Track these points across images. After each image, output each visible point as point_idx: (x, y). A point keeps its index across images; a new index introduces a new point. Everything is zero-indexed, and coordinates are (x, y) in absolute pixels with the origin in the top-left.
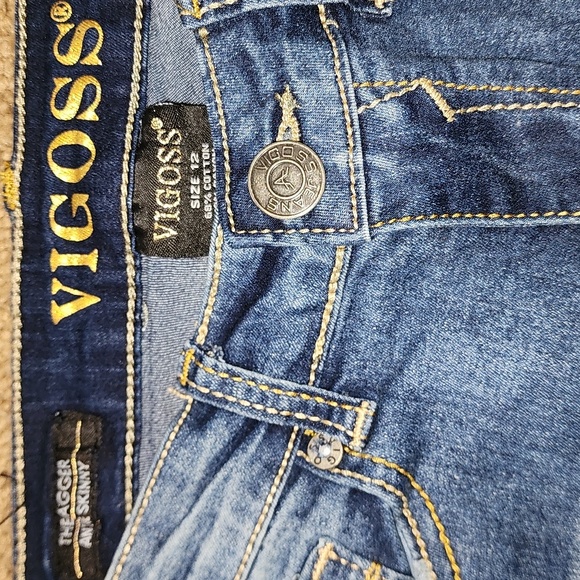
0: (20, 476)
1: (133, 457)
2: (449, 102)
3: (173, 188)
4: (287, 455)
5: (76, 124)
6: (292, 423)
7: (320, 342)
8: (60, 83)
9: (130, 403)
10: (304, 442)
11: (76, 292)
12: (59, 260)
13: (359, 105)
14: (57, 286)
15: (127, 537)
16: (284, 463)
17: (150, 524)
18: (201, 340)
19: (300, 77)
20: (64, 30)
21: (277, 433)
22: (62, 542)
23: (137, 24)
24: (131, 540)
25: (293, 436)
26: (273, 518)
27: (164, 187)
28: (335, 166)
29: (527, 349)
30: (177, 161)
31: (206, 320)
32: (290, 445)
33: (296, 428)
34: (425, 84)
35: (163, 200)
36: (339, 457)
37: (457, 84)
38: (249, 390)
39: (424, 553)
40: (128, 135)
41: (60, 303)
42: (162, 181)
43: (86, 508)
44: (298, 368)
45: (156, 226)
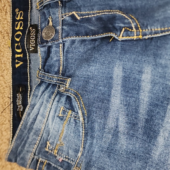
0: (12, 98)
1: (29, 93)
2: (78, 16)
3: (34, 40)
4: (56, 90)
5: (19, 30)
6: (57, 84)
7: (61, 67)
8: (16, 23)
9: (29, 83)
10: (59, 87)
11: (20, 62)
12: (17, 56)
13: (62, 18)
14: (17, 61)
15: (28, 107)
16: (55, 92)
17: (32, 104)
18: (40, 68)
19: (52, 15)
20: (17, 13)
21: (54, 86)
22: (18, 110)
23: (29, 11)
24: (28, 108)
25: (57, 86)
26: (53, 102)
27: (31, 40)
28: (57, 29)
29: (96, 64)
30: (34, 35)
31: (41, 64)
32: (57, 88)
33: (58, 85)
34: (74, 13)
35: (32, 42)
36: (64, 89)
37: (81, 12)
38: (48, 77)
39: (80, 109)
40: (27, 31)
41: (17, 64)
42: (31, 39)
43: (21, 103)
44: (57, 73)
45: (30, 47)
